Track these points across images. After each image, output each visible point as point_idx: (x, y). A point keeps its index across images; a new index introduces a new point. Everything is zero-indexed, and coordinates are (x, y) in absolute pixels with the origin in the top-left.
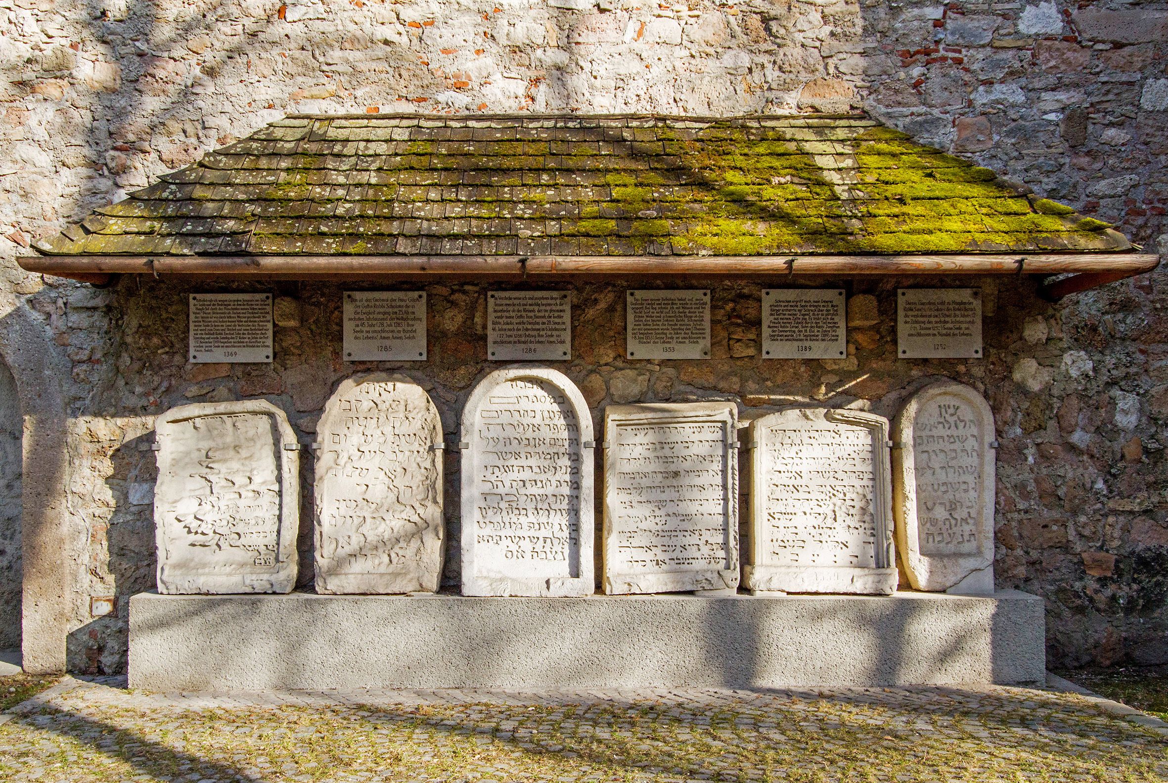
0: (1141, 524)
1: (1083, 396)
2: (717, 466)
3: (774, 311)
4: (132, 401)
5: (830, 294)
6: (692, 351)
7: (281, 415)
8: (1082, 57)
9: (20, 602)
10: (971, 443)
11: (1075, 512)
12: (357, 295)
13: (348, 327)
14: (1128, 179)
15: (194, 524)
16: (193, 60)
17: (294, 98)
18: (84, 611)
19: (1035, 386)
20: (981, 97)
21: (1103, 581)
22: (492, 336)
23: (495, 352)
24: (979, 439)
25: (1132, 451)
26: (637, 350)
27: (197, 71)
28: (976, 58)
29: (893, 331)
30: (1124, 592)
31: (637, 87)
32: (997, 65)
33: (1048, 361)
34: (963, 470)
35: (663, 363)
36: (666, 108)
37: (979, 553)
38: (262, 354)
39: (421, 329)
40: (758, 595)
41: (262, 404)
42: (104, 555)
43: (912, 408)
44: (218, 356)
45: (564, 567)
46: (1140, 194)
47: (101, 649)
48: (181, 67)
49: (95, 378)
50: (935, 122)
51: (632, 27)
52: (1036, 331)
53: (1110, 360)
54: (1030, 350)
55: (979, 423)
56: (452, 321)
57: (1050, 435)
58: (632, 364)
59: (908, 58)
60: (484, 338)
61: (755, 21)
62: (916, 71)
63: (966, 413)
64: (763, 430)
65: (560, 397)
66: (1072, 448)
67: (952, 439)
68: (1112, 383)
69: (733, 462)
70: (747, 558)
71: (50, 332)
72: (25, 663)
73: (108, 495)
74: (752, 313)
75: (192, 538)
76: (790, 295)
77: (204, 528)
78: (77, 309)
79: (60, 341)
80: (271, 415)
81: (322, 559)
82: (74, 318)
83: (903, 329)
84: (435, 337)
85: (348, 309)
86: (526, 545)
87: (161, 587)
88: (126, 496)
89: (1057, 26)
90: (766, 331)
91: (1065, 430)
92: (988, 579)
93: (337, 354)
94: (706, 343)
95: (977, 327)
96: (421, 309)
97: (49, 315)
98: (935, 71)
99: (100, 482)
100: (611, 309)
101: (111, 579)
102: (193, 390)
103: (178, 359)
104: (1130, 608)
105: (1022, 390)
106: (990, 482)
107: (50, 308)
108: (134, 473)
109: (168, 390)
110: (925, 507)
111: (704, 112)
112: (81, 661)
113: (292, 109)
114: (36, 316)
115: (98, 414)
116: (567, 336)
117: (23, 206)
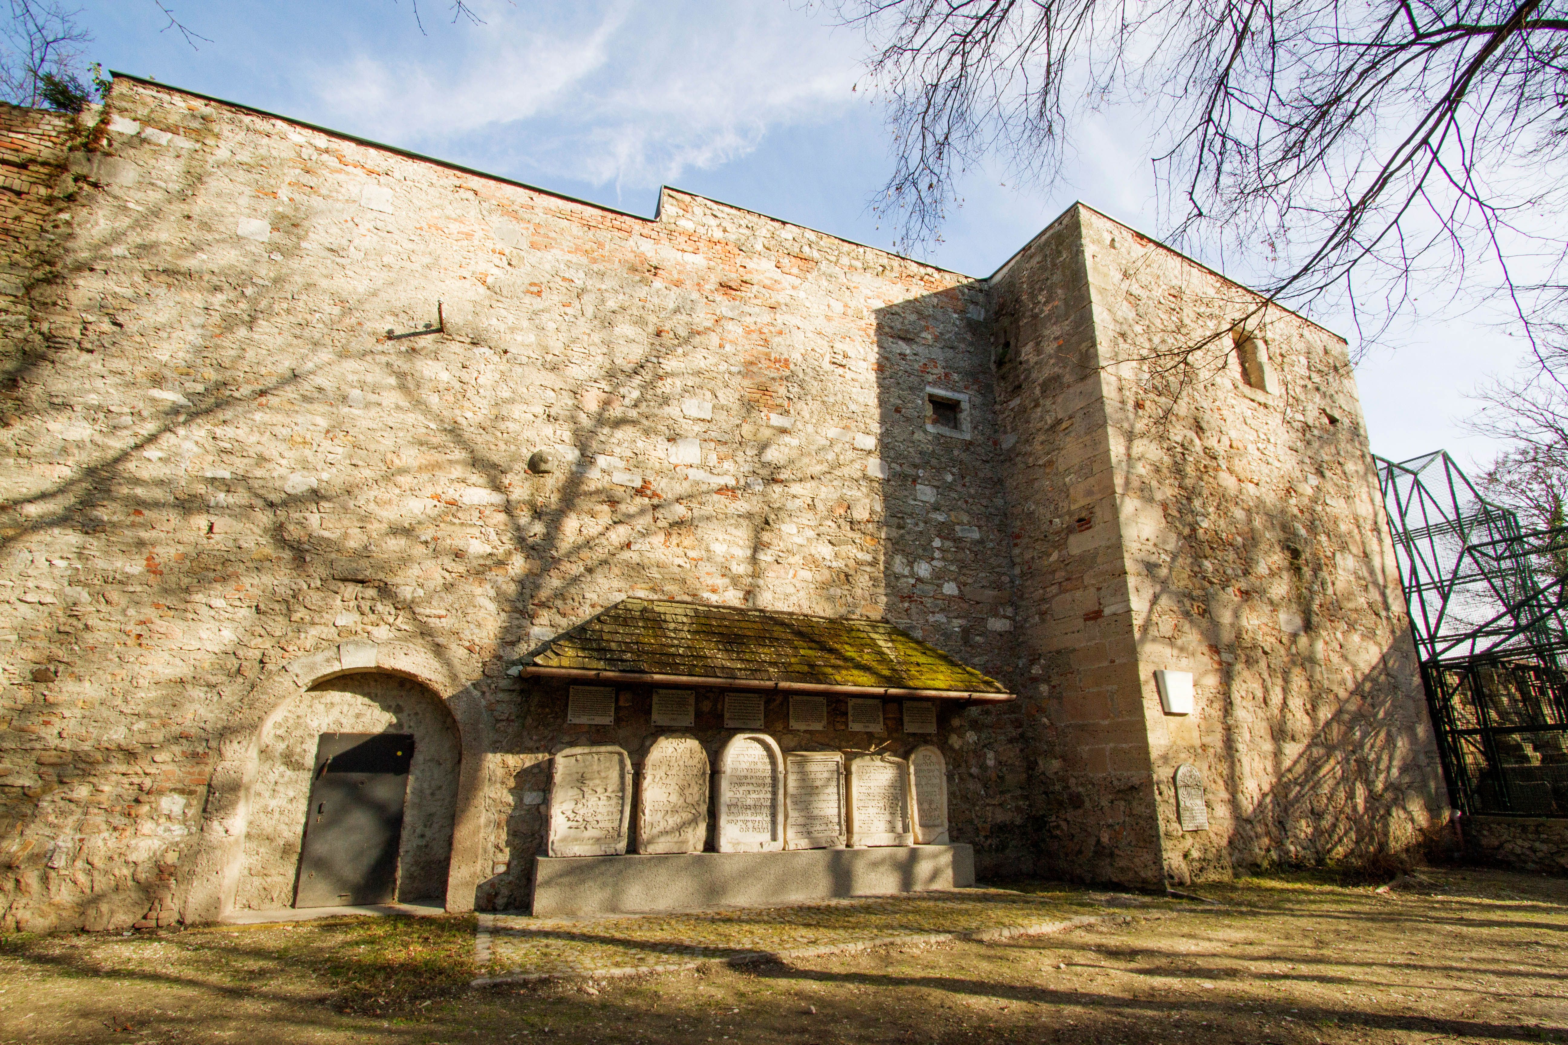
0: (998, 811)
1: (975, 752)
2: (835, 783)
3: (854, 708)
4: (531, 744)
5: (876, 701)
6: (818, 726)
7: (626, 753)
8: (966, 606)
9: (448, 864)
10: (936, 773)
11: (974, 805)
12: (661, 691)
13: (655, 708)
14: (985, 658)
15: (572, 816)
16: (581, 563)
17: (632, 587)
18: (488, 871)
19: (957, 746)
20: (931, 618)
21: (986, 837)
22: (727, 715)
23: (730, 724)
24: (940, 771)
25: (994, 776)
26: (794, 725)
27: (582, 569)
28: (928, 602)
29: (901, 720)
30: (994, 842)
31: (794, 599)
32: (936, 606)
33: (961, 736)
34: (933, 785)
35: (805, 731)
36: (806, 611)
37: (942, 825)
38: (607, 720)
39: (692, 710)
40: (856, 848)
41: (617, 749)
42: (504, 836)
43: (913, 756)
44: (584, 720)
45: (767, 836)
46: (990, 665)
47: (497, 894)
48: (574, 566)
49: (510, 730)
50: (914, 627)
51: (791, 572)
52: (956, 722)
53: (983, 736)
54: (954, 730)
55: (939, 763)
56: (706, 706)
57: (963, 770)
58: (791, 732)
59: (903, 599)
60: (722, 716)
61: (842, 576)
62: (906, 605)
63: (934, 759)
64: (855, 766)
65: (767, 748)
66: (971, 775)
67: (929, 771)
68: (985, 746)
69: (842, 782)
70: (849, 831)
71: (484, 702)
72: (448, 906)
73: (510, 799)
74: (843, 709)
75: (570, 824)
76: (860, 701)
77: (579, 818)
78: (503, 690)
79: (490, 708)
80: (620, 754)
81: (645, 834)
82: (501, 696)
83: (906, 719)
84: (698, 715)
85: (655, 699)
86: (750, 825)
87: (551, 853)
88: (521, 800)
89: (956, 592)
90: (850, 718)
91: (968, 767)
92: (946, 837)
93: (648, 721)
94: (824, 722)
95: (934, 720)
96: (692, 700)
97: (483, 693)
98: (913, 605)
99: (505, 791)
100: (782, 704)
101: (507, 850)
102: (566, 739)
103: (559, 721)
104: (997, 850)
105: (951, 748)
106: (945, 791)
107: (485, 689)
108: (527, 786)
109: (552, 739)
110: (920, 803)
111: (822, 614)
112: (483, 903)
113: (630, 593)
114: (476, 693)
115: (510, 751)
116: (762, 716)
117: (476, 631)
